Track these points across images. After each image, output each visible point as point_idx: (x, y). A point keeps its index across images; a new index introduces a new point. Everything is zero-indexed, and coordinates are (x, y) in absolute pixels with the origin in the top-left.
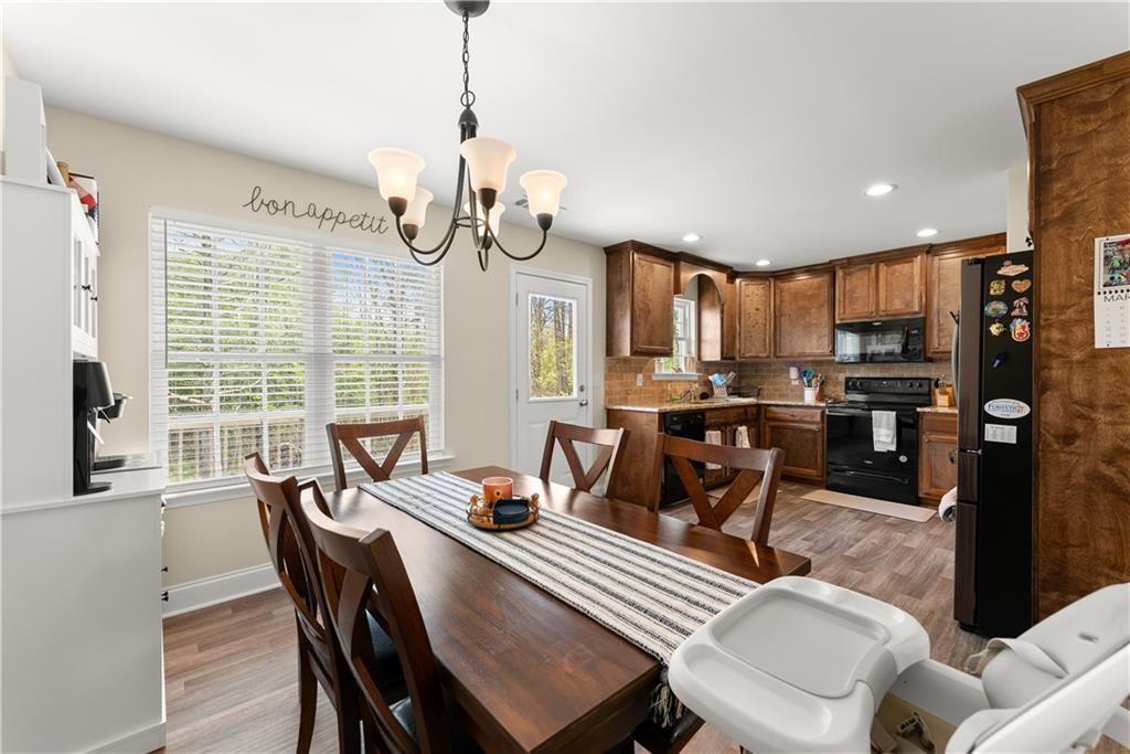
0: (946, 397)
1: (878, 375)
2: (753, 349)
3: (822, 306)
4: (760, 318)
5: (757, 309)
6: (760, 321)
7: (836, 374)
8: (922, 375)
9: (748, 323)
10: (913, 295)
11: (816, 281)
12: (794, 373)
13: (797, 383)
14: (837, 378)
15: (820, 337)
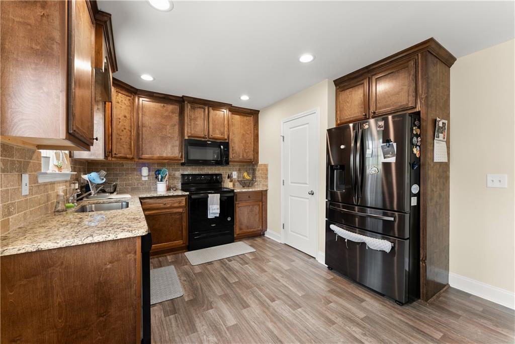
0: (232, 183)
1: (197, 172)
2: (123, 151)
3: (175, 125)
4: (127, 124)
5: (125, 117)
6: (127, 128)
7: (174, 172)
8: (217, 172)
9: (119, 127)
10: (224, 129)
11: (170, 107)
12: (145, 171)
13: (146, 179)
14: (174, 175)
15: (173, 147)
